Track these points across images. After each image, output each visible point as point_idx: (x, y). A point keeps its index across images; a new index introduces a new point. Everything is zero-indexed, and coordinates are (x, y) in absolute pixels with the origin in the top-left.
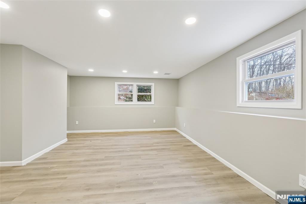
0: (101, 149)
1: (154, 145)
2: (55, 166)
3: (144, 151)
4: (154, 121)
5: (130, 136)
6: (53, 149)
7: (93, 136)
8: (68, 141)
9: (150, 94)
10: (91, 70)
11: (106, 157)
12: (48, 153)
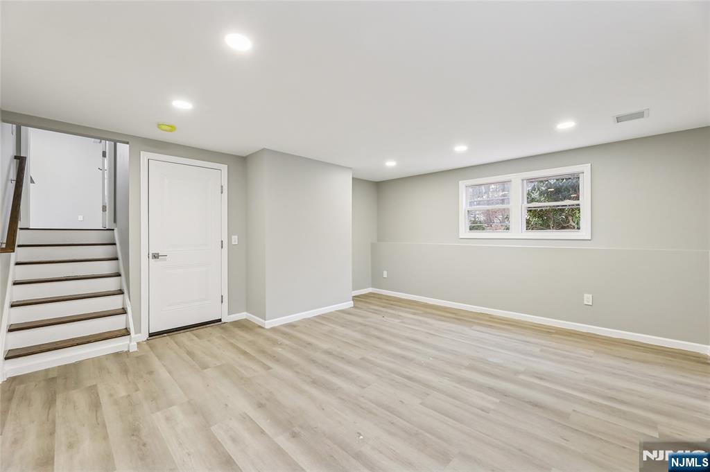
0: (378, 338)
1: (522, 377)
2: (287, 342)
3: (461, 381)
4: (588, 299)
5: (479, 328)
6: (319, 316)
7: (400, 306)
8: (355, 307)
9: (576, 202)
10: (391, 164)
11: (363, 359)
12: (309, 319)
